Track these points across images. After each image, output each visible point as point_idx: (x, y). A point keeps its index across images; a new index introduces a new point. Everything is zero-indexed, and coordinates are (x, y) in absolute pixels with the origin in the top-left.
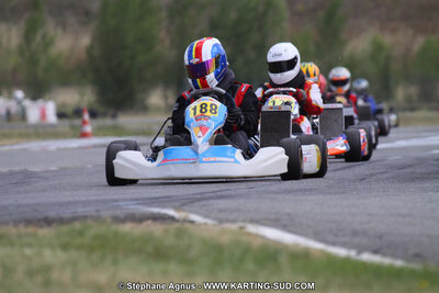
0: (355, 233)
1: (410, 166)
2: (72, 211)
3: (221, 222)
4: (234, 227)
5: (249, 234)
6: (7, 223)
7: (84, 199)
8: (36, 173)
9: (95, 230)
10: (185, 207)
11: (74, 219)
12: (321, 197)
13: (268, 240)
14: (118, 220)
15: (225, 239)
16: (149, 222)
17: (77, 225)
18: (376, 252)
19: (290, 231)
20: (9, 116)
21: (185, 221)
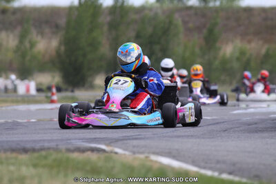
0: (218, 162)
1: (256, 123)
2: (41, 144)
3: (134, 153)
4: (142, 156)
5: (151, 161)
7: (50, 138)
8: (21, 123)
9: (54, 156)
10: (112, 144)
11: (42, 149)
12: (198, 140)
13: (163, 164)
14: (69, 150)
15: (136, 164)
16: (89, 153)
17: (44, 153)
18: (230, 173)
19: (178, 160)
20: (6, 89)
21: (111, 152)
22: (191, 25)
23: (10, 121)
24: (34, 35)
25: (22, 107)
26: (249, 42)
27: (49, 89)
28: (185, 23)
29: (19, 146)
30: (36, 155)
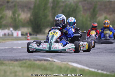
0: (97, 65)
1: (113, 49)
2: (23, 58)
3: (62, 61)
4: (65, 63)
5: (69, 65)
6: (6, 60)
7: (27, 55)
8: (15, 48)
9: (28, 62)
10: (53, 58)
11: (24, 60)
12: (89, 56)
13: (74, 66)
14: (35, 60)
15: (63, 66)
16: (43, 61)
17: (24, 61)
18: (102, 70)
19: (80, 64)
20: (9, 35)
21: (52, 61)
22: (85, 8)
23: (10, 48)
24: (20, 12)
25: (15, 42)
26: (110, 15)
27: (27, 34)
28: (83, 7)
29: (14, 58)
30: (21, 62)
